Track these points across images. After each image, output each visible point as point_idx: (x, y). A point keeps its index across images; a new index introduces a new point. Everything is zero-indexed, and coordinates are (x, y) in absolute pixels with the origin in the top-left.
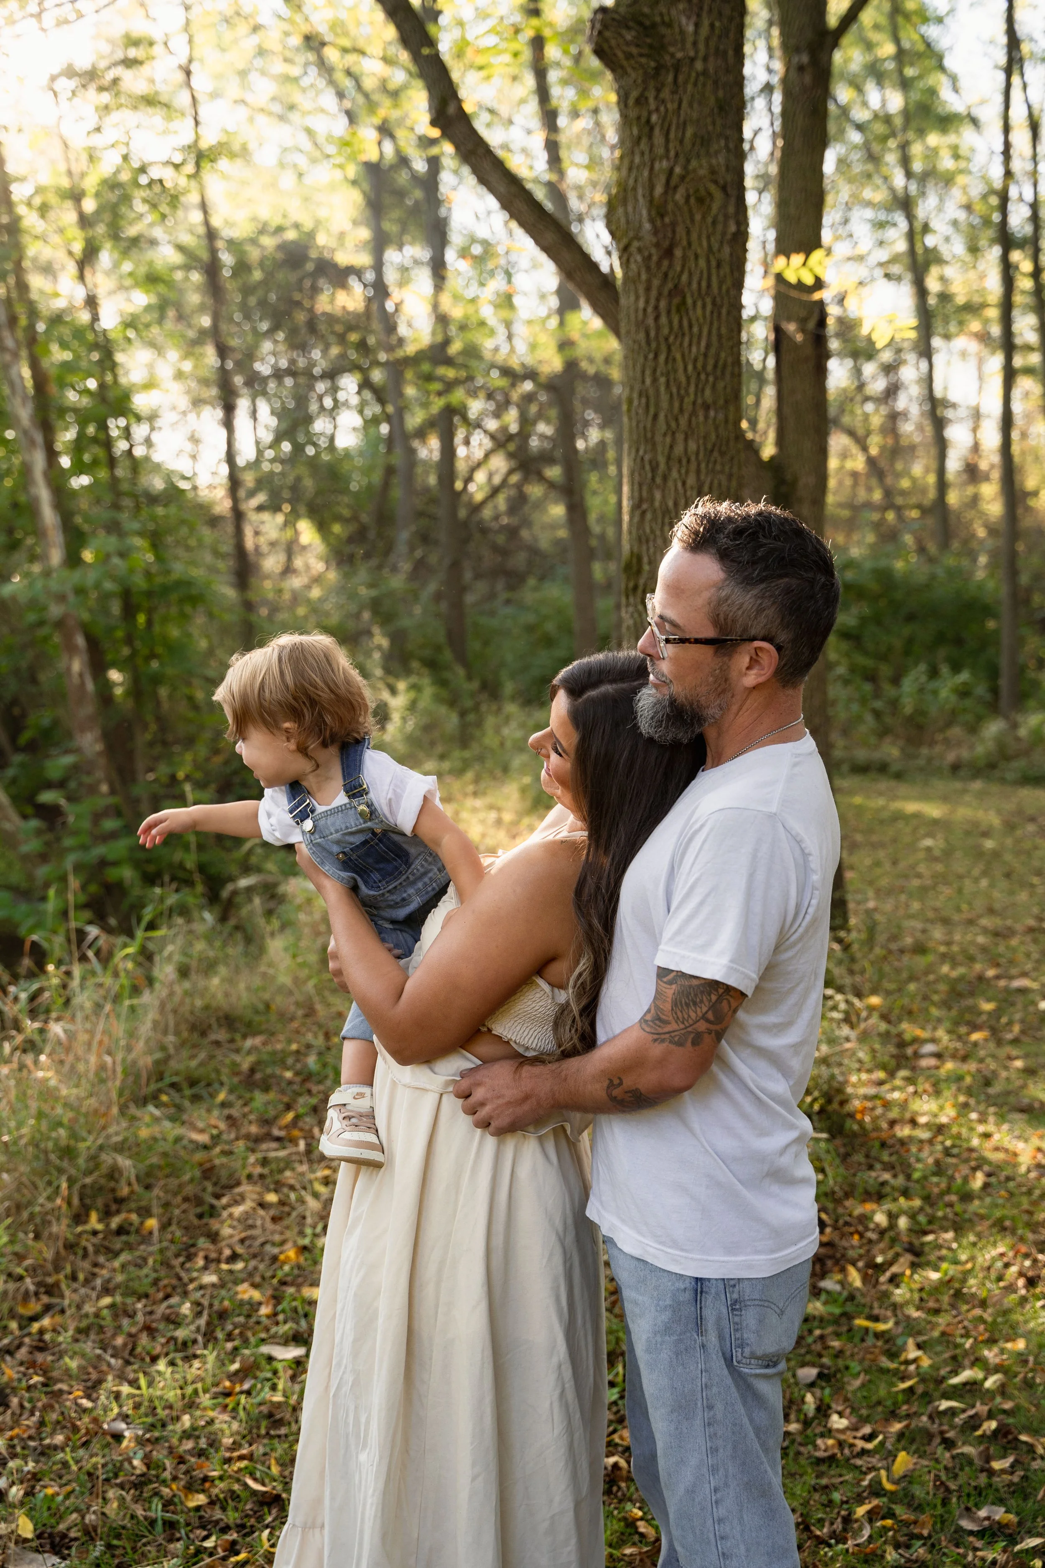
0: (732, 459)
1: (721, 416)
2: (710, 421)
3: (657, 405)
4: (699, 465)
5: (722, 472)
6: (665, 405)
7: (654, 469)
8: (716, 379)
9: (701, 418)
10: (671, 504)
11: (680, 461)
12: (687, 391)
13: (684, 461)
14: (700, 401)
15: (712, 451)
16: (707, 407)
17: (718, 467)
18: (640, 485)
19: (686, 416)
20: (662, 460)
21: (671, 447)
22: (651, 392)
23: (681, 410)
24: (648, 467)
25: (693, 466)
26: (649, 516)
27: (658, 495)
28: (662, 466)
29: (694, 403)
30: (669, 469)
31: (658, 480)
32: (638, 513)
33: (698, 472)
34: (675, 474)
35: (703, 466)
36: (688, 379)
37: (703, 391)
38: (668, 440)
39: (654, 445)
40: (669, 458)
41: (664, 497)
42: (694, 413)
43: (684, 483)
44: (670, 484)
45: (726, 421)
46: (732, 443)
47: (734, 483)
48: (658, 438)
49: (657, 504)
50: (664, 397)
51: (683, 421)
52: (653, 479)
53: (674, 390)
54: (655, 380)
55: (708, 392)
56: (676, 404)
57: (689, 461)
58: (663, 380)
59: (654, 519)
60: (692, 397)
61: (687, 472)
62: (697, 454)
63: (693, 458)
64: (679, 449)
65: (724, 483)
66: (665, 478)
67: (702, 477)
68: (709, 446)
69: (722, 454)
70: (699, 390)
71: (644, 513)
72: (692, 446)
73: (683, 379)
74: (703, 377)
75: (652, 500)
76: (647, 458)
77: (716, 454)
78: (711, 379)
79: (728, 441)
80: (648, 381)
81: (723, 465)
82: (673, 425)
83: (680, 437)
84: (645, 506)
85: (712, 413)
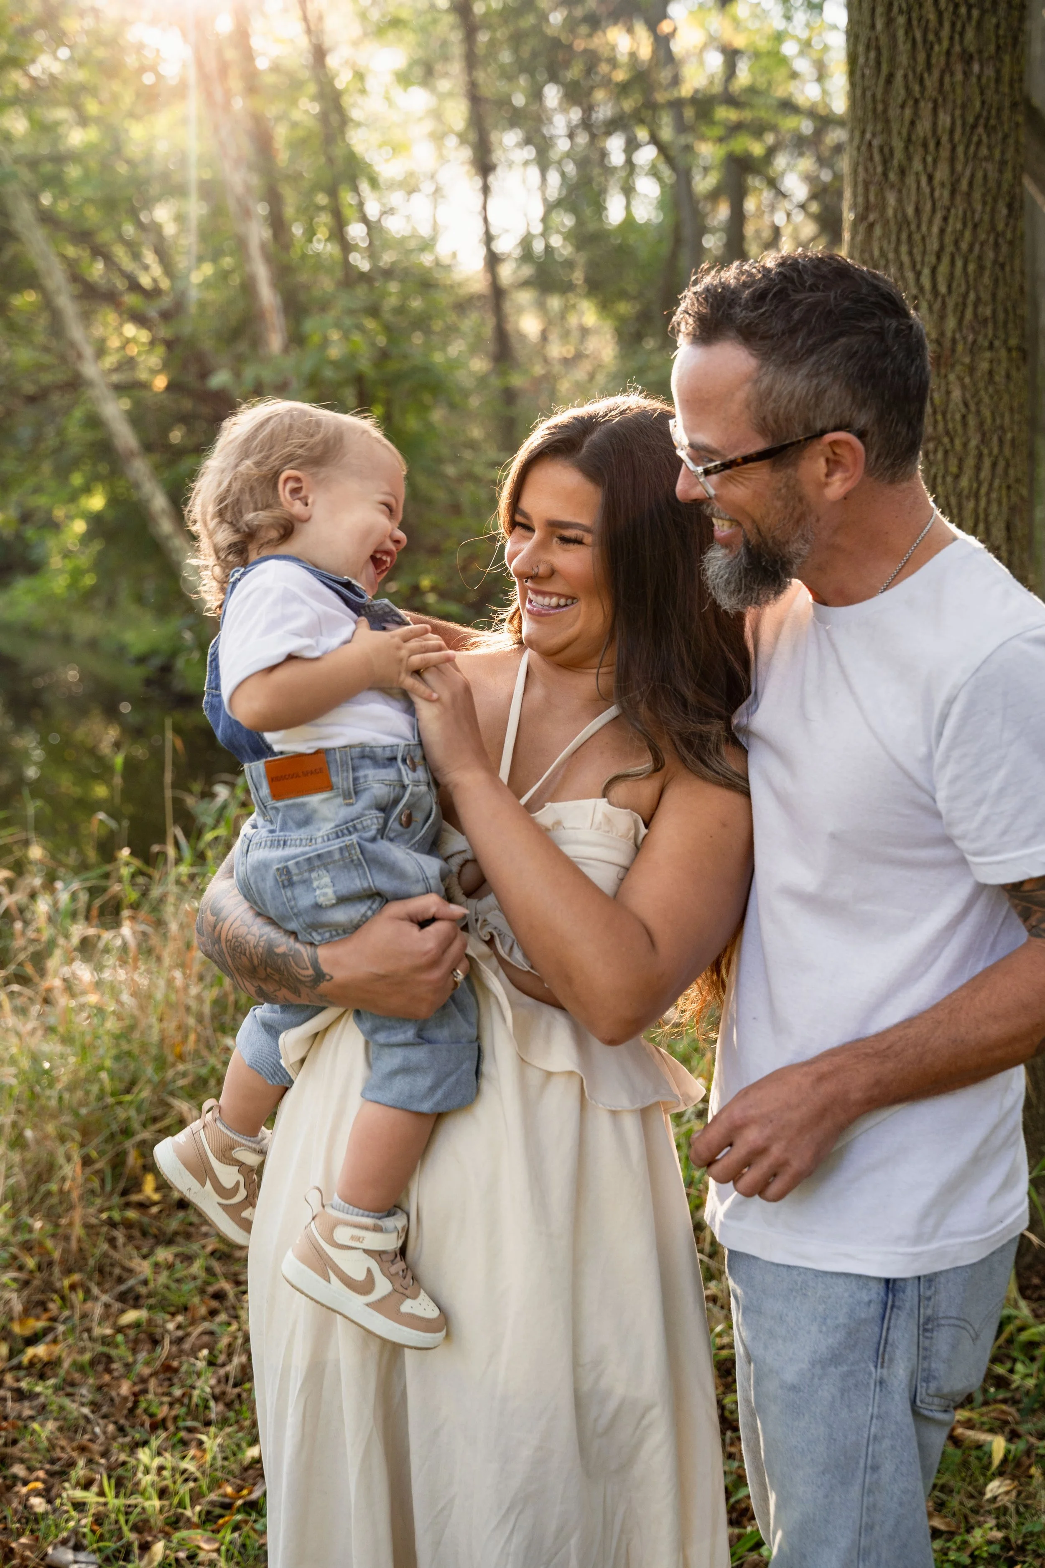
0: (1006, 137)
1: (990, 72)
2: (974, 80)
3: (892, 60)
4: (954, 149)
5: (989, 158)
6: (903, 59)
7: (886, 163)
8: (983, 12)
9: (959, 77)
10: (910, 211)
11: (925, 145)
12: (937, 34)
13: (932, 145)
14: (957, 48)
15: (974, 127)
16: (967, 59)
17: (984, 151)
18: (867, 185)
19: (936, 74)
20: (898, 145)
21: (912, 123)
22: (884, 40)
23: (929, 66)
24: (877, 158)
25: (945, 153)
26: (878, 231)
27: (891, 199)
28: (899, 154)
29: (948, 53)
30: (909, 158)
31: (892, 176)
32: (862, 229)
33: (952, 160)
34: (917, 165)
35: (960, 149)
36: (940, 14)
37: (962, 34)
38: (908, 112)
39: (887, 121)
40: (908, 141)
41: (900, 201)
42: (948, 68)
43: (930, 178)
44: (911, 180)
45: (998, 80)
46: (1006, 112)
47: (1008, 175)
48: (894, 112)
49: (890, 212)
50: (903, 47)
51: (931, 82)
52: (885, 174)
53: (918, 35)
54: (890, 21)
55: (970, 34)
56: (921, 57)
57: (938, 143)
58: (901, 20)
59: (886, 235)
60: (946, 44)
61: (935, 161)
62: (952, 132)
63: (945, 139)
64: (924, 127)
65: (993, 175)
66: (903, 172)
67: (959, 167)
68: (971, 120)
69: (990, 130)
70: (957, 33)
71: (871, 226)
72: (944, 120)
73: (932, 17)
74: (963, 10)
75: (882, 206)
76: (876, 143)
77: (980, 130)
78: (975, 13)
79: (999, 110)
80: (879, 25)
81: (990, 147)
82: (916, 88)
83: (926, 108)
84: (872, 217)
85: (976, 68)
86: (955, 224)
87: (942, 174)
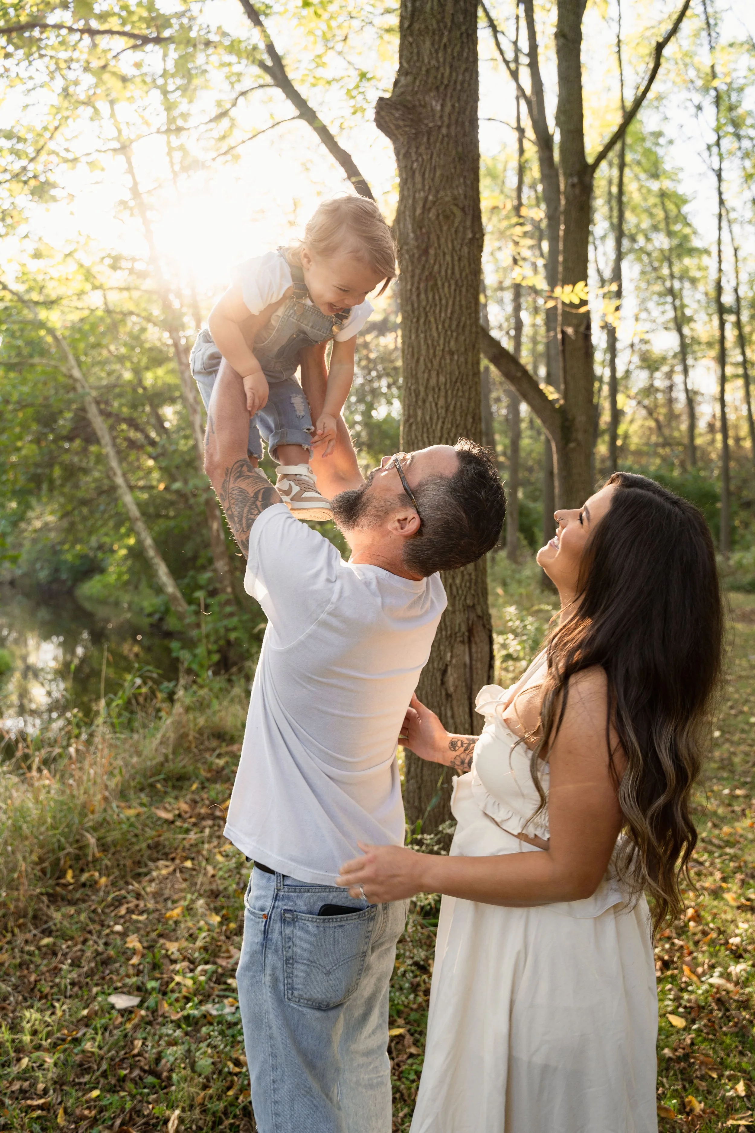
0: (470, 388)
1: (462, 359)
2: (455, 363)
3: (419, 352)
4: (446, 392)
5: (463, 396)
6: (424, 352)
7: (417, 396)
8: (458, 335)
9: (448, 361)
10: (428, 418)
11: (434, 389)
12: (438, 342)
13: (437, 390)
14: (447, 349)
15: (456, 382)
16: (452, 353)
17: (460, 394)
18: (409, 406)
19: (438, 359)
20: (422, 389)
21: (428, 380)
22: (415, 344)
23: (435, 355)
24: (413, 395)
25: (443, 393)
26: (414, 427)
27: (419, 413)
28: (422, 394)
29: (443, 350)
30: (427, 395)
31: (420, 403)
32: (407, 425)
33: (446, 397)
34: (430, 399)
35: (449, 392)
36: (439, 335)
37: (449, 342)
38: (426, 375)
39: (417, 379)
40: (426, 388)
41: (423, 414)
42: (443, 357)
43: (436, 404)
44: (428, 405)
45: (466, 363)
46: (470, 378)
47: (472, 404)
48: (420, 375)
49: (419, 419)
50: (424, 347)
51: (436, 362)
52: (416, 402)
53: (430, 342)
54: (417, 336)
55: (452, 343)
56: (431, 351)
57: (439, 389)
58: (422, 336)
59: (417, 429)
60: (442, 347)
61: (438, 397)
62: (445, 384)
63: (442, 387)
64: (433, 382)
65: (465, 404)
66: (424, 401)
67: (449, 400)
68: (454, 380)
69: (463, 385)
70: (447, 342)
71: (411, 425)
72: (442, 379)
73: (435, 335)
74: (449, 333)
75: (416, 416)
76: (413, 388)
77: (458, 384)
78: (455, 334)
79: (467, 376)
80: (413, 337)
81: (463, 392)
82: (429, 365)
83: (434, 374)
84: (411, 420)
85: (456, 357)
86: (448, 425)
87: (441, 402)
